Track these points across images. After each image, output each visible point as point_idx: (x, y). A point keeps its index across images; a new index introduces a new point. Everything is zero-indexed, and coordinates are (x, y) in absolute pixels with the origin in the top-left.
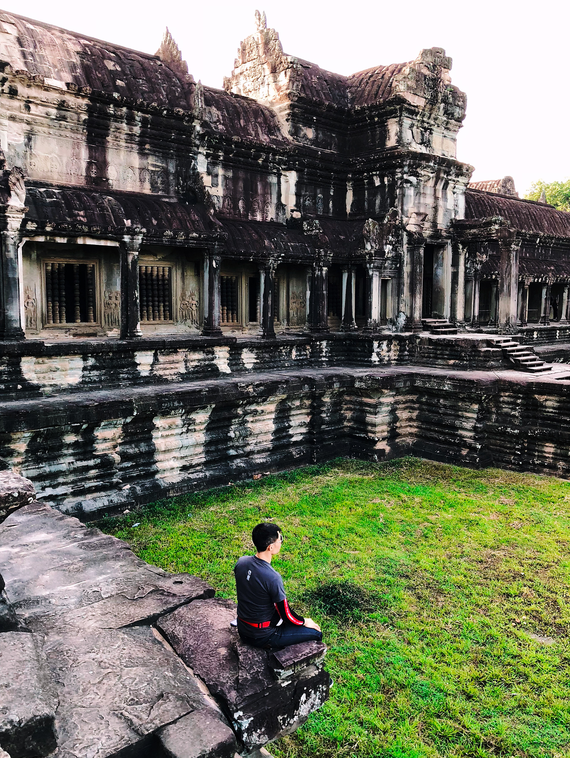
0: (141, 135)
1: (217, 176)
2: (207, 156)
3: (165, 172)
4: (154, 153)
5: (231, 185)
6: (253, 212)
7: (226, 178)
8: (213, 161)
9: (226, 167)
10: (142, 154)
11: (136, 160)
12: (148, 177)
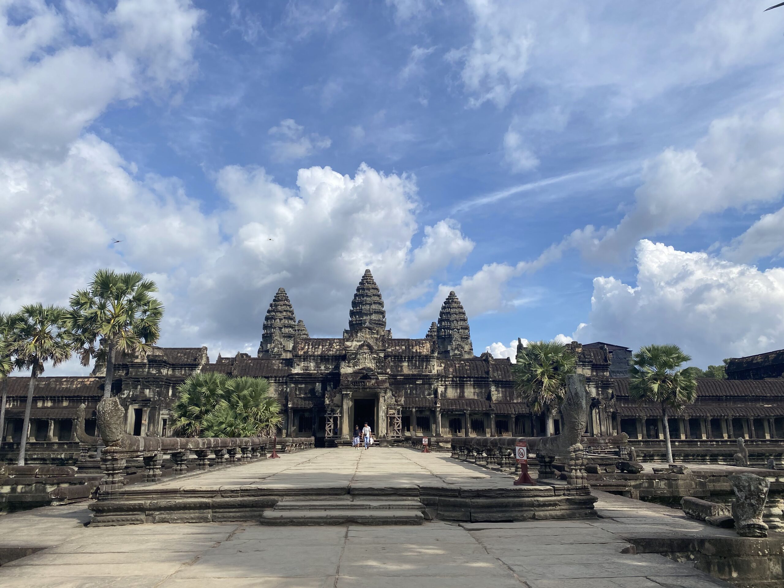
0: (474, 384)
1: (499, 391)
2: (495, 386)
3: (481, 392)
4: (477, 388)
5: (504, 393)
6: (513, 401)
7: (502, 391)
8: (497, 387)
9: (502, 388)
10: (474, 388)
11: (472, 390)
12: (476, 394)
